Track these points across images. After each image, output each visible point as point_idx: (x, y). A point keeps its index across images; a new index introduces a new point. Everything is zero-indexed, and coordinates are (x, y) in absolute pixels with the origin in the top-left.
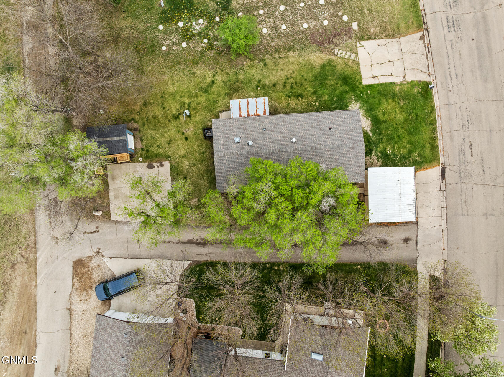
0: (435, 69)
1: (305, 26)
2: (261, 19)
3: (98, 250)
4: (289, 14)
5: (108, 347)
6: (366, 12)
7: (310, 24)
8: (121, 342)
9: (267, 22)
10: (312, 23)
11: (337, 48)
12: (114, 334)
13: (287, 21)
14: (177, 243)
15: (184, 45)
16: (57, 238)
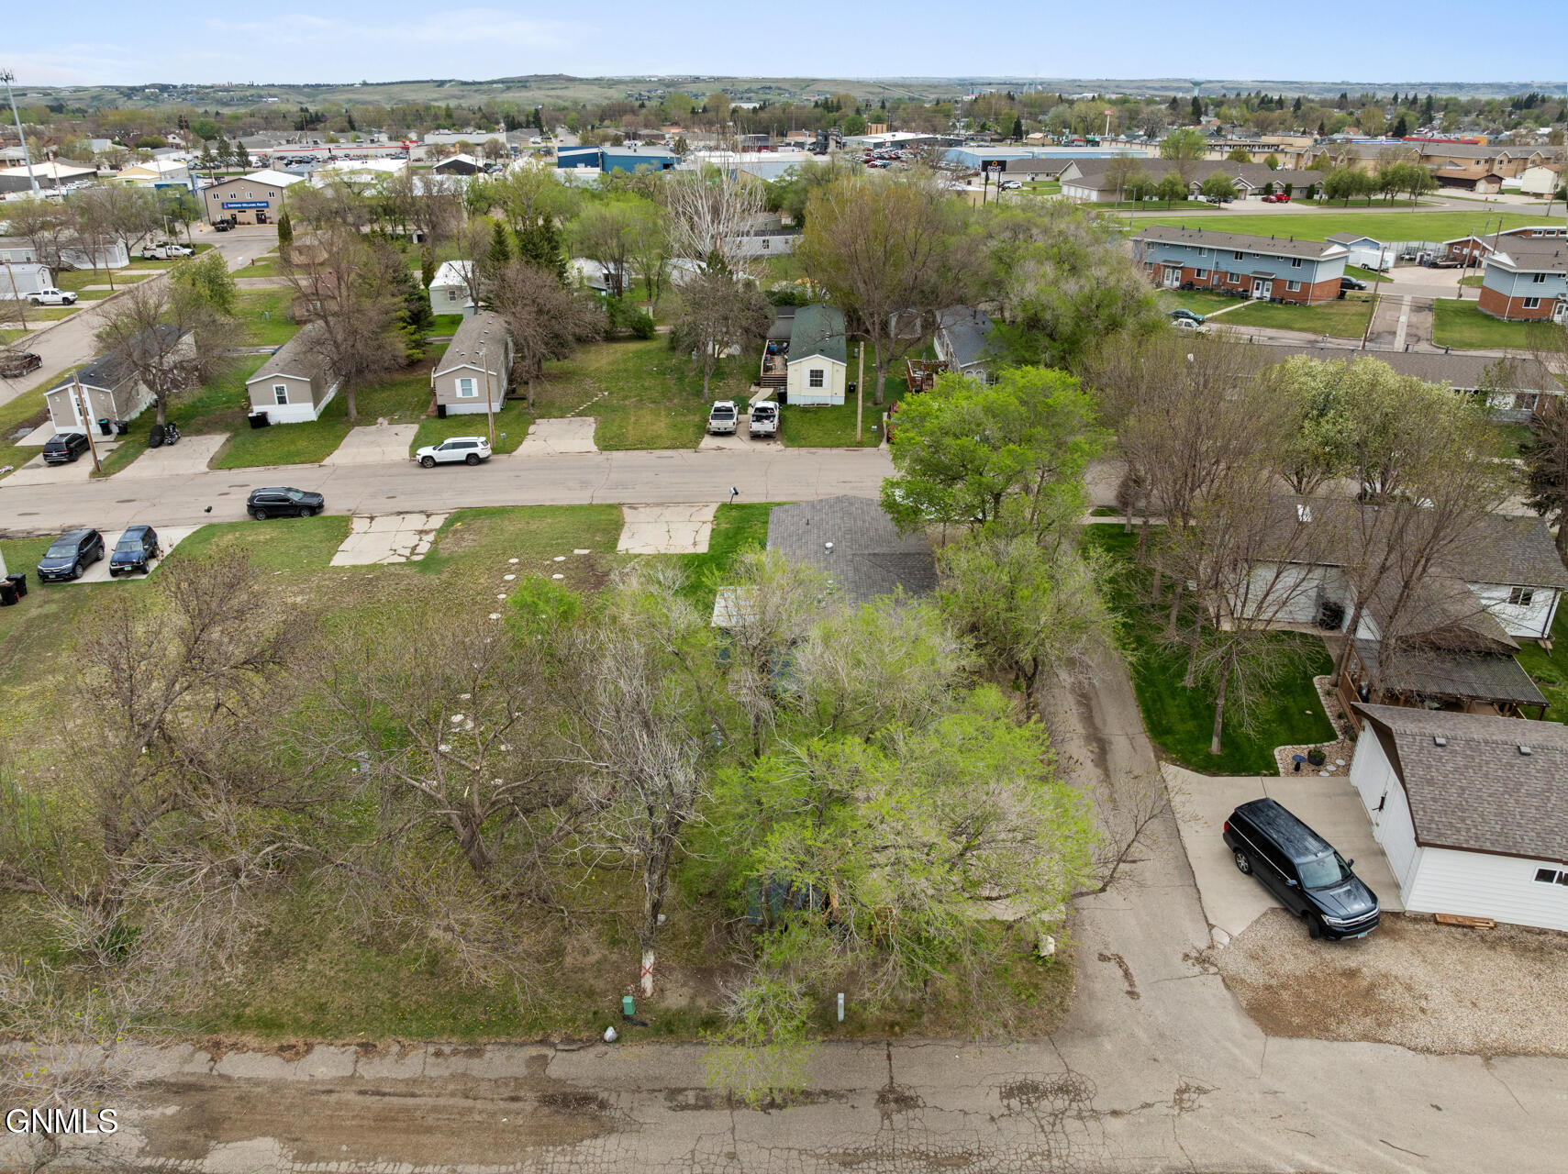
3: (1190, 962)
16: (1181, 1091)
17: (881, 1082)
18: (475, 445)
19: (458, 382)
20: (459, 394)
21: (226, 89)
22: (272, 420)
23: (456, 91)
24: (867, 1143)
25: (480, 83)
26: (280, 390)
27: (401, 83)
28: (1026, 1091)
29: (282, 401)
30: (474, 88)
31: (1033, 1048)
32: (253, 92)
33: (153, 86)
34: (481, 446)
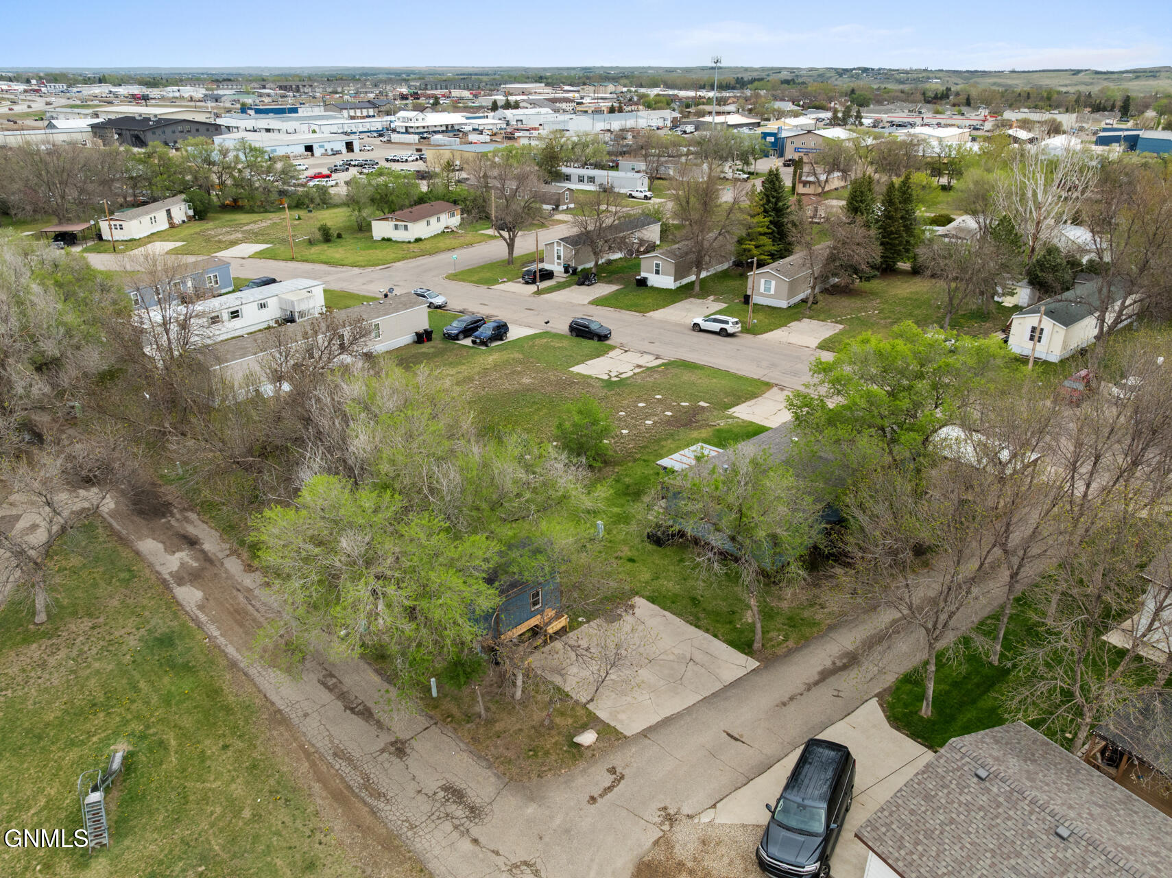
3: (661, 813)
5: (993, 865)
8: (999, 805)
12: (958, 814)
14: (809, 690)
16: (526, 863)
17: (403, 735)
18: (727, 322)
19: (763, 281)
20: (762, 290)
21: (907, 72)
22: (650, 283)
23: (1087, 79)
24: (356, 754)
25: (1112, 73)
26: (657, 265)
27: (1043, 71)
28: (455, 794)
29: (657, 272)
30: (1106, 76)
31: (493, 779)
32: (924, 74)
33: (859, 69)
34: (731, 324)
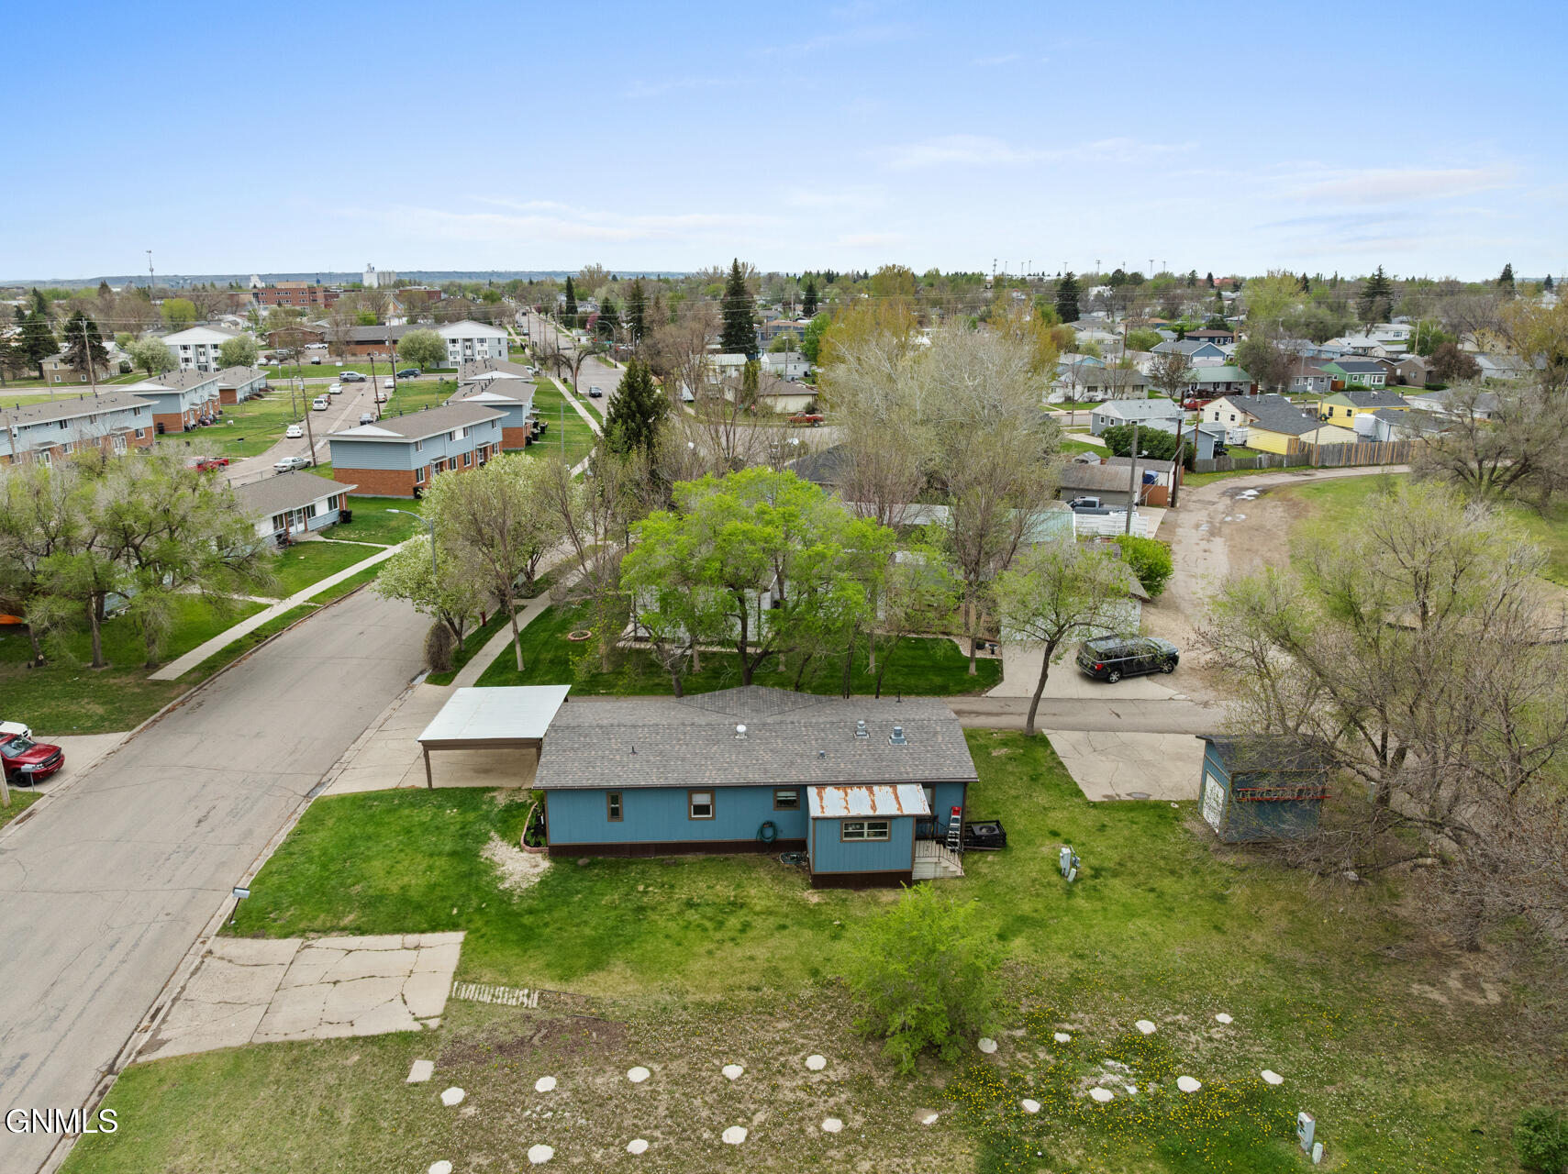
0: (174, 965)
1: (638, 1074)
2: (832, 1101)
4: (705, 1113)
6: (347, 1115)
7: (616, 1079)
9: (808, 1088)
10: (605, 1082)
11: (524, 1011)
13: (714, 1090)
15: (1146, 1027)
